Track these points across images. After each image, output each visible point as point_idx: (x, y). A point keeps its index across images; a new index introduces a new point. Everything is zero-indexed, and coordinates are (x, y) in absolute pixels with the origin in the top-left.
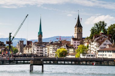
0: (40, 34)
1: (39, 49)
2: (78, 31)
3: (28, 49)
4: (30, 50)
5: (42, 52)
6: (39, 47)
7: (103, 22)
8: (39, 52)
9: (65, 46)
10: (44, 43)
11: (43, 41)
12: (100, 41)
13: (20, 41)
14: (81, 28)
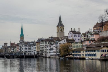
0: (22, 36)
1: (27, 47)
2: (61, 30)
3: (12, 49)
4: (15, 49)
5: (29, 50)
6: (27, 45)
8: (27, 50)
9: (64, 41)
13: (4, 43)
14: (63, 27)
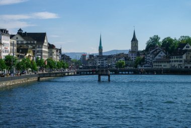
0: (100, 49)
1: (101, 62)
5: (103, 64)
7: (157, 36)
9: (123, 59)
10: (104, 56)
11: (103, 55)
12: (155, 53)
13: (83, 55)
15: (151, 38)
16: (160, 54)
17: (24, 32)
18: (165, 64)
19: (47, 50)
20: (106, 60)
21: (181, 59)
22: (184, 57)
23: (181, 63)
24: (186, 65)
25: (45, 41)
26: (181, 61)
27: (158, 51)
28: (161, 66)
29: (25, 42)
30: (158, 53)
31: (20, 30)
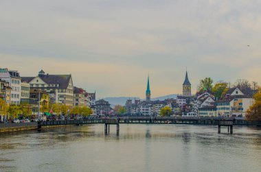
1: (145, 108)
5: (147, 111)
9: (170, 105)
12: (203, 98)
15: (203, 81)
16: (207, 100)
17: (46, 74)
18: (211, 112)
19: (72, 95)
20: (151, 106)
21: (228, 106)
22: (232, 103)
23: (228, 111)
24: (234, 113)
25: (70, 84)
26: (228, 109)
27: (206, 96)
28: (207, 114)
29: (46, 86)
30: (205, 99)
31: (42, 71)
